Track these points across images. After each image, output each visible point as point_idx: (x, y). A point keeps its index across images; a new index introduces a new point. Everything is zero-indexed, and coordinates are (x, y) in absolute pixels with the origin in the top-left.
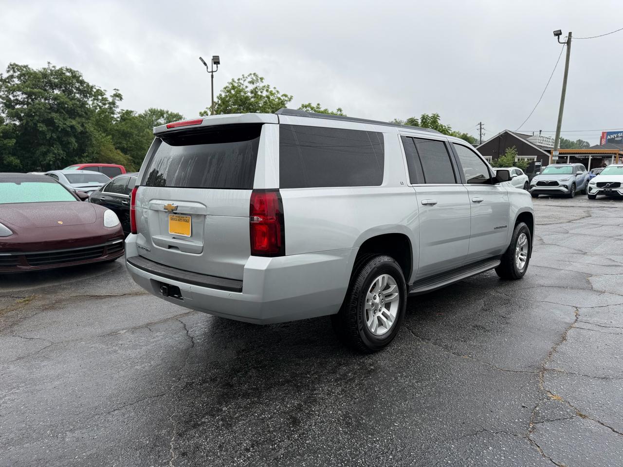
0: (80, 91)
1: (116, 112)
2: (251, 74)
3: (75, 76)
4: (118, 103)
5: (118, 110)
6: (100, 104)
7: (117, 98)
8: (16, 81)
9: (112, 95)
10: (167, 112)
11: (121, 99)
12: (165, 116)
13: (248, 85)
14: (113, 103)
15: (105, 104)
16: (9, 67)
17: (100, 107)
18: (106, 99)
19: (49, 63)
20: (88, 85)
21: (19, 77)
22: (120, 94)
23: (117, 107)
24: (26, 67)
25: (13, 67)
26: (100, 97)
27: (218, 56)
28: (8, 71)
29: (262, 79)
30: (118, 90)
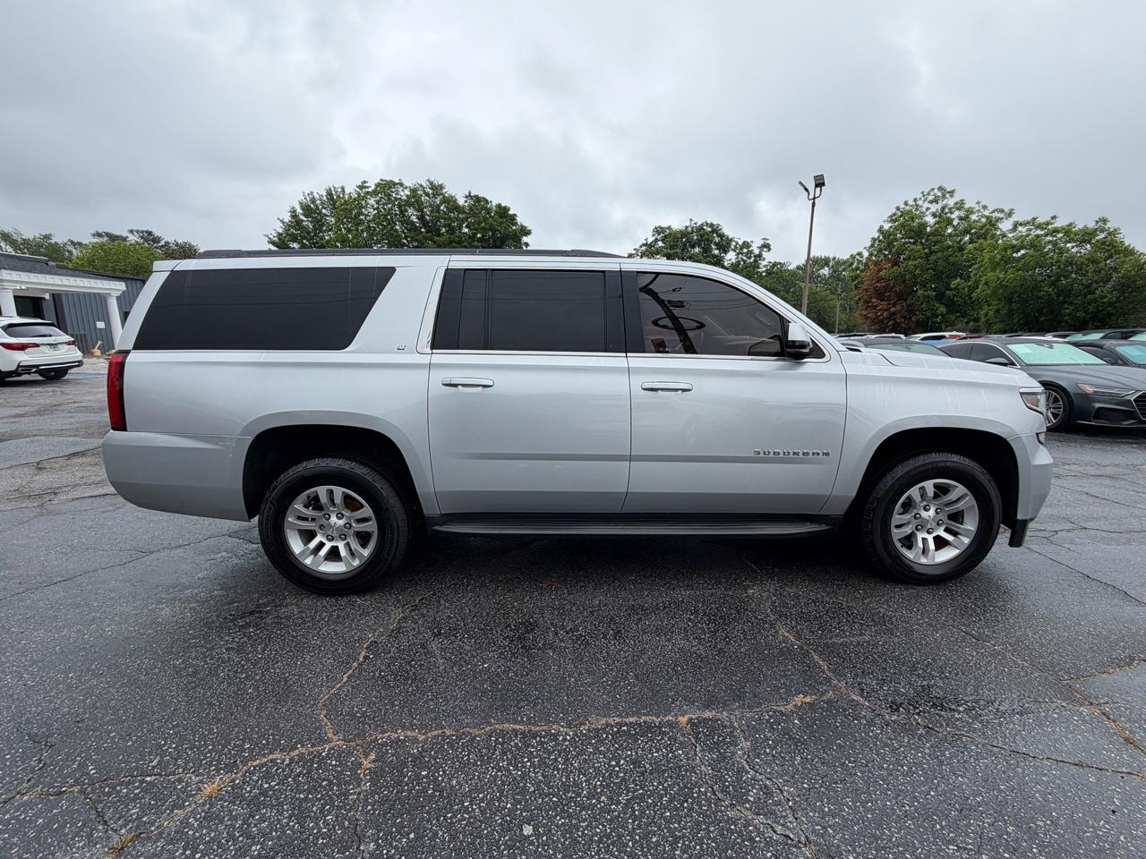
0: (719, 246)
1: (761, 266)
2: (933, 189)
3: (715, 230)
4: (765, 254)
5: (764, 263)
6: (744, 258)
7: (765, 250)
8: (660, 244)
9: (760, 245)
10: (834, 259)
11: (769, 249)
12: (831, 264)
13: (929, 205)
14: (760, 256)
15: (750, 258)
16: (654, 231)
17: (744, 261)
18: (751, 252)
19: (691, 220)
20: (727, 238)
21: (663, 240)
22: (769, 244)
23: (764, 259)
24: (669, 228)
25: (658, 230)
26: (745, 250)
27: (822, 175)
28: (653, 235)
29: (952, 193)
30: (767, 239)
